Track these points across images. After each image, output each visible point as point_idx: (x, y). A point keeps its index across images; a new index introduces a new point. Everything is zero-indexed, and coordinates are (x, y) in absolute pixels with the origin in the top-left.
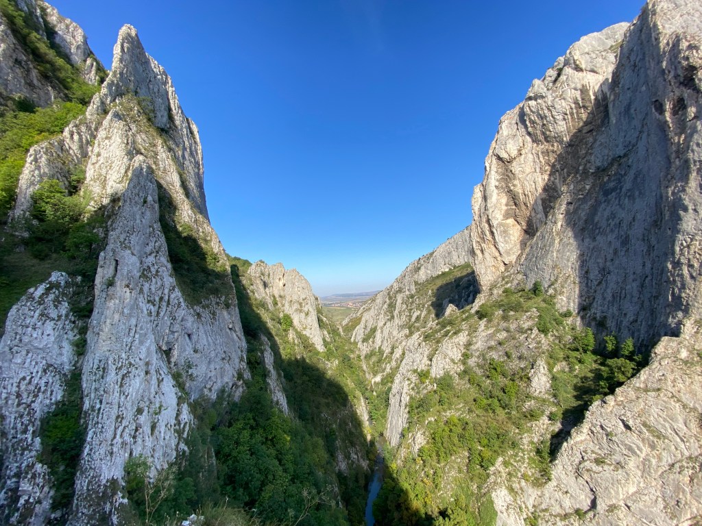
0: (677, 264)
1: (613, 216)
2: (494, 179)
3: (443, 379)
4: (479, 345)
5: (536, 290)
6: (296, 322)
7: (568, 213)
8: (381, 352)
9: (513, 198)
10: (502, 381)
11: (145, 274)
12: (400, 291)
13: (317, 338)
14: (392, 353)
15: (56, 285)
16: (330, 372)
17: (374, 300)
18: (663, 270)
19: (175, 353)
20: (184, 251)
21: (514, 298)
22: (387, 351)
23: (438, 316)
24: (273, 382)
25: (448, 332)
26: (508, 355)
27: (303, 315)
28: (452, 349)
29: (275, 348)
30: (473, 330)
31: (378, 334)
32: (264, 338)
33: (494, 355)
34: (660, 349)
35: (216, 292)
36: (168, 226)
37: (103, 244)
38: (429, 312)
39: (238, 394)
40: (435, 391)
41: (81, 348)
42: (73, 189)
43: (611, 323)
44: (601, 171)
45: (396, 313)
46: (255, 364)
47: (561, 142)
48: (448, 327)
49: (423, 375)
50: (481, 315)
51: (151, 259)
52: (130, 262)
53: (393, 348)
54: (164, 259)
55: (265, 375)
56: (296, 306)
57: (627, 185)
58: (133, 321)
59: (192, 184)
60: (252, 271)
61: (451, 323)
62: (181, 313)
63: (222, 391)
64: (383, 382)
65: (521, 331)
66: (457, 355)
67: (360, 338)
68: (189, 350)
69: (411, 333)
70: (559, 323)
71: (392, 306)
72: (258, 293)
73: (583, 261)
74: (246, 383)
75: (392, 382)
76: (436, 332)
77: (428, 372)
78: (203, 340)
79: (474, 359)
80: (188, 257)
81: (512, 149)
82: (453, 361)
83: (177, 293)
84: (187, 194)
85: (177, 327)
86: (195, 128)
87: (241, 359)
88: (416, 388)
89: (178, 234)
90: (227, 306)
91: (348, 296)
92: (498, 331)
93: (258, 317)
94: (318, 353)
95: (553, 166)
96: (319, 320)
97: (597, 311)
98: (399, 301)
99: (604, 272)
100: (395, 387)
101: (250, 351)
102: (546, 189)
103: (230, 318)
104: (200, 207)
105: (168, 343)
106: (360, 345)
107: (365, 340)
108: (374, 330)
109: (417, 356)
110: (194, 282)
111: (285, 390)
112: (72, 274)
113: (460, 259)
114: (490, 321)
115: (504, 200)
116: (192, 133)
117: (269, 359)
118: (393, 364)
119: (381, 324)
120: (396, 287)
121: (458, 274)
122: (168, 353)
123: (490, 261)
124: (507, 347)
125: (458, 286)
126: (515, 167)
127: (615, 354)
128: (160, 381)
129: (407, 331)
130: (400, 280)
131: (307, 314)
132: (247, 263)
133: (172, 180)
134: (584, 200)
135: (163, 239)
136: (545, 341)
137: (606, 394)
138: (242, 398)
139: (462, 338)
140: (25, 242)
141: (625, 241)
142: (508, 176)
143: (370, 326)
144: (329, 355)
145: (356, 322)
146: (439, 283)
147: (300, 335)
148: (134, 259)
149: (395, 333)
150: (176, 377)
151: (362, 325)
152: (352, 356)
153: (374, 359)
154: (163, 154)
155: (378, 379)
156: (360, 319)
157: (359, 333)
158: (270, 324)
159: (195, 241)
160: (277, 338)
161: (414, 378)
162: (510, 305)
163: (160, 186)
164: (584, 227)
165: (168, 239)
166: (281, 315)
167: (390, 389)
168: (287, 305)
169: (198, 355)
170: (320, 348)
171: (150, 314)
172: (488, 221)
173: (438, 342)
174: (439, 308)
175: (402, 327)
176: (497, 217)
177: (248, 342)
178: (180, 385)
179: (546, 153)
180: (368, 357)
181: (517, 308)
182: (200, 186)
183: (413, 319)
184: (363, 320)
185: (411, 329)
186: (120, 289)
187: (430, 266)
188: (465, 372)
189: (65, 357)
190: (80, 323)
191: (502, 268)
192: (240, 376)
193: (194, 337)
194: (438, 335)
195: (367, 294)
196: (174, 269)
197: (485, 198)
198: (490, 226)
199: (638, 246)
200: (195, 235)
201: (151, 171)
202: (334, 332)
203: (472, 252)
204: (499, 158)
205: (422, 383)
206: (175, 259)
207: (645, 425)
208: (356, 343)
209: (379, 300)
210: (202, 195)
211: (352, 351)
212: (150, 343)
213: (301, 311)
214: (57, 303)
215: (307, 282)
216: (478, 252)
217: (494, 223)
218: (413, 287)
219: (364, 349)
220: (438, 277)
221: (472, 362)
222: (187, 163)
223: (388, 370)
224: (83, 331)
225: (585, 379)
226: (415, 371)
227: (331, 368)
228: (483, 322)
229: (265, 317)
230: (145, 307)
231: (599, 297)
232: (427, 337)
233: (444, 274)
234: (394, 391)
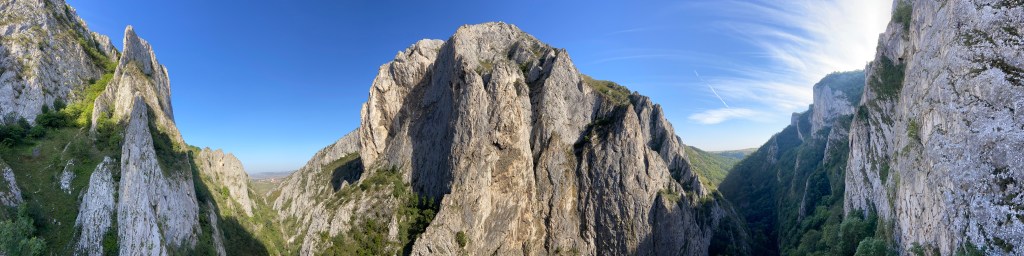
0: (451, 157)
1: (430, 131)
2: (374, 101)
3: (338, 237)
4: (361, 209)
5: (394, 170)
6: (232, 193)
7: (410, 126)
8: (295, 218)
9: (384, 113)
10: (374, 234)
11: (143, 157)
12: (310, 171)
13: (247, 205)
14: (303, 219)
15: (105, 164)
16: (256, 234)
17: (291, 178)
18: (446, 160)
19: (159, 208)
20: (161, 143)
21: (383, 175)
22: (299, 217)
23: (336, 189)
24: (217, 238)
25: (342, 201)
26: (377, 215)
27: (237, 187)
28: (344, 214)
29: (217, 211)
30: (358, 199)
31: (293, 205)
32: (210, 204)
33: (369, 215)
34: (443, 202)
35: (179, 168)
36: (152, 129)
37: (123, 141)
38: (330, 187)
39: (194, 243)
40: (332, 248)
41: (117, 197)
42: (111, 115)
43: (426, 189)
44: (426, 107)
45: (307, 187)
46: (204, 222)
47: (410, 88)
48: (342, 197)
49: (324, 236)
50: (363, 187)
51: (145, 149)
52: (135, 150)
53: (304, 215)
54: (151, 148)
55: (211, 232)
56: (232, 181)
57: (436, 117)
58: (138, 186)
59: (165, 103)
60: (202, 154)
61: (344, 194)
62: (161, 182)
63: (184, 240)
64: (296, 243)
65: (385, 197)
66: (346, 218)
67: (279, 207)
68: (165, 208)
69: (317, 203)
70: (404, 190)
71: (304, 182)
72: (205, 171)
73: (415, 154)
74: (198, 236)
75: (302, 242)
76: (334, 201)
77: (328, 233)
78: (173, 202)
79: (358, 220)
80: (164, 146)
81: (385, 85)
82: (344, 222)
83: (159, 169)
84: (162, 109)
85: (159, 191)
86: (166, 70)
87: (195, 218)
88: (319, 247)
89: (158, 132)
90: (186, 179)
91: (271, 174)
92: (372, 198)
93: (206, 188)
94: (247, 218)
95: (405, 100)
96: (249, 192)
97: (420, 182)
98: (310, 178)
99: (425, 160)
100: (305, 246)
101: (201, 212)
102: (402, 111)
103: (188, 187)
104: (170, 116)
105: (155, 202)
106: (279, 213)
107: (283, 209)
108: (290, 201)
109: (321, 221)
110: (167, 162)
111: (225, 245)
112: (112, 158)
113: (352, 148)
114: (368, 192)
115: (379, 114)
116: (163, 72)
117: (213, 220)
118: (304, 227)
119: (295, 196)
120: (308, 168)
121: (351, 159)
122: (155, 208)
123: (370, 152)
124: (377, 209)
125: (350, 167)
126: (386, 96)
127: (427, 207)
128: (152, 227)
129: (314, 202)
130: (311, 163)
131: (240, 187)
132: (198, 149)
133: (154, 101)
134: (418, 121)
135: (150, 136)
136: (397, 202)
137: (422, 232)
138: (196, 247)
139: (351, 205)
140: (95, 143)
141: (434, 145)
142: (382, 101)
143: (287, 198)
144: (256, 220)
145: (277, 194)
146: (338, 165)
147: (235, 203)
148: (137, 149)
149: (306, 203)
150: (159, 225)
151: (281, 197)
152: (273, 221)
153: (290, 224)
154: (149, 88)
155: (292, 240)
156: (280, 192)
157: (279, 203)
158: (214, 193)
159: (167, 136)
160: (218, 204)
161: (318, 239)
162: (379, 181)
163: (148, 106)
164: (417, 136)
165: (153, 136)
166: (222, 187)
167: (301, 247)
168: (225, 179)
169: (170, 212)
170: (250, 214)
171: (145, 181)
172: (370, 126)
173: (335, 209)
174: (336, 184)
175: (310, 198)
176: (375, 124)
177: (200, 205)
178: (161, 232)
179: (403, 92)
180: (285, 222)
181: (383, 182)
182: (169, 103)
183: (319, 192)
184: (283, 193)
185: (317, 199)
186: (131, 166)
187: (332, 153)
188: (352, 231)
189: (111, 202)
190: (116, 184)
191: (377, 156)
192: (195, 231)
193: (168, 199)
194: (336, 204)
195: (286, 173)
196: (157, 154)
197: (369, 112)
198: (371, 129)
199: (438, 147)
200: (167, 133)
201: (143, 99)
202: (260, 201)
203: (360, 145)
204: (378, 89)
205: (323, 241)
206: (157, 148)
207: (437, 247)
208: (276, 211)
209: (295, 178)
210: (171, 108)
211: (273, 217)
212: (146, 200)
213: (235, 184)
214: (107, 172)
215: (240, 163)
216: (363, 145)
217: (374, 127)
218: (320, 168)
219: (282, 216)
220: (338, 161)
221: (356, 223)
222: (162, 90)
223: (299, 233)
224: (117, 188)
225: (412, 224)
226: (319, 233)
227: (257, 230)
228: (364, 193)
229: (211, 188)
230: (143, 176)
231: (421, 174)
232: (328, 206)
233: (341, 159)
234: (304, 249)
